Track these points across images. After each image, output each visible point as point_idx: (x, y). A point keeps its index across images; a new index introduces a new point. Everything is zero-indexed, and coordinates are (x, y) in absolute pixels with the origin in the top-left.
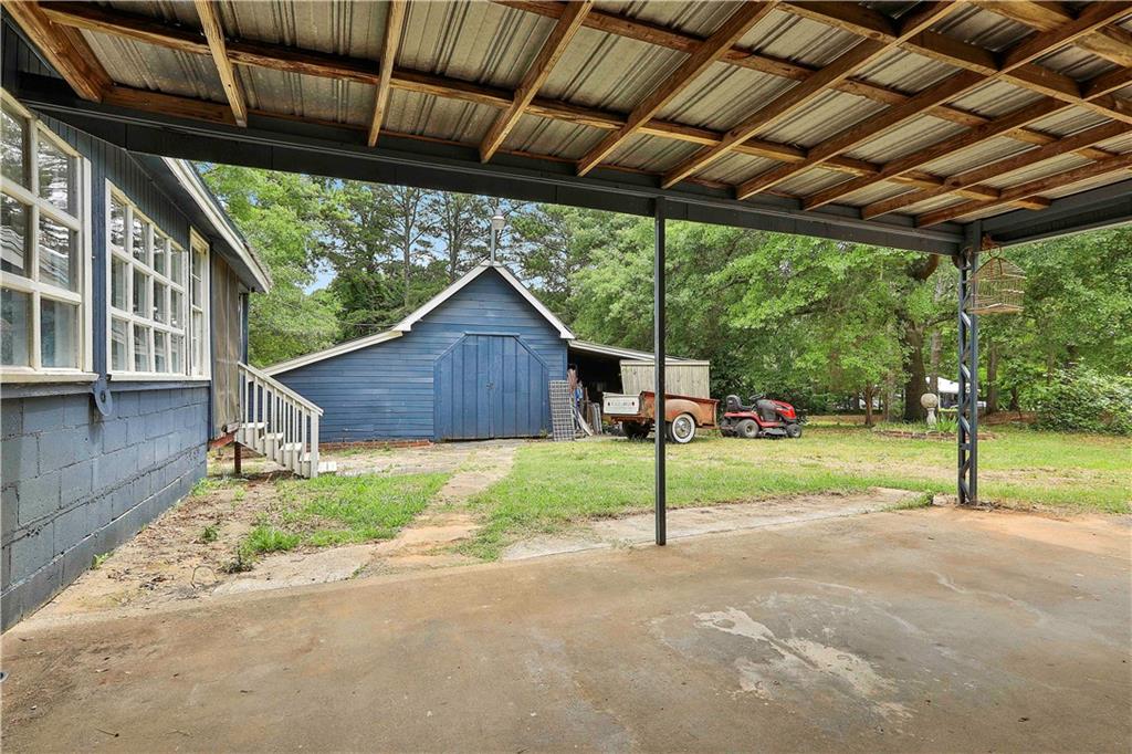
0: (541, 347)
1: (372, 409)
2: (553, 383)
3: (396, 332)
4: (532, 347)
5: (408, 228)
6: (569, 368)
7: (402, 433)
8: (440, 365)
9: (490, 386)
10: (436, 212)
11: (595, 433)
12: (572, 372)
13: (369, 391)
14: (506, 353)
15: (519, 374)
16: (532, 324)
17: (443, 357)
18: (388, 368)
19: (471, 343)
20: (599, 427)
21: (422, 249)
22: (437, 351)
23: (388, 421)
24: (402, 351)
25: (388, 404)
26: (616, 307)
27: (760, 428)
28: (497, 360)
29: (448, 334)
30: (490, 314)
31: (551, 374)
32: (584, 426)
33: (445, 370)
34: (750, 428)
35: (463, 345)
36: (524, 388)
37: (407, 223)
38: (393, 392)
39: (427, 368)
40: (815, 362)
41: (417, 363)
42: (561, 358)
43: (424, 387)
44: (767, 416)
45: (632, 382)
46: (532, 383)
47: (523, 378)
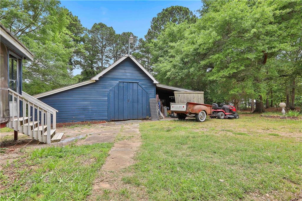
0: (146, 86)
1: (84, 109)
2: (151, 99)
3: (93, 80)
4: (143, 86)
5: (102, 56)
6: (156, 94)
7: (95, 118)
8: (109, 93)
9: (128, 101)
10: (111, 52)
11: (165, 117)
12: (157, 96)
13: (83, 103)
14: (134, 89)
15: (139, 97)
16: (143, 78)
17: (111, 90)
18: (90, 94)
19: (121, 85)
20: (166, 115)
21: (106, 62)
22: (108, 88)
23: (90, 114)
24: (95, 88)
25: (90, 107)
26: (169, 73)
27: (225, 115)
28: (131, 91)
29: (113, 82)
30: (128, 74)
31: (150, 96)
32: (162, 114)
33: (112, 95)
34: (222, 115)
35: (118, 85)
36: (140, 101)
37: (102, 55)
38: (92, 103)
39: (105, 94)
40: (238, 92)
41: (101, 92)
42: (153, 90)
43: (104, 101)
44: (226, 111)
45: (178, 99)
46: (143, 99)
47: (140, 97)
